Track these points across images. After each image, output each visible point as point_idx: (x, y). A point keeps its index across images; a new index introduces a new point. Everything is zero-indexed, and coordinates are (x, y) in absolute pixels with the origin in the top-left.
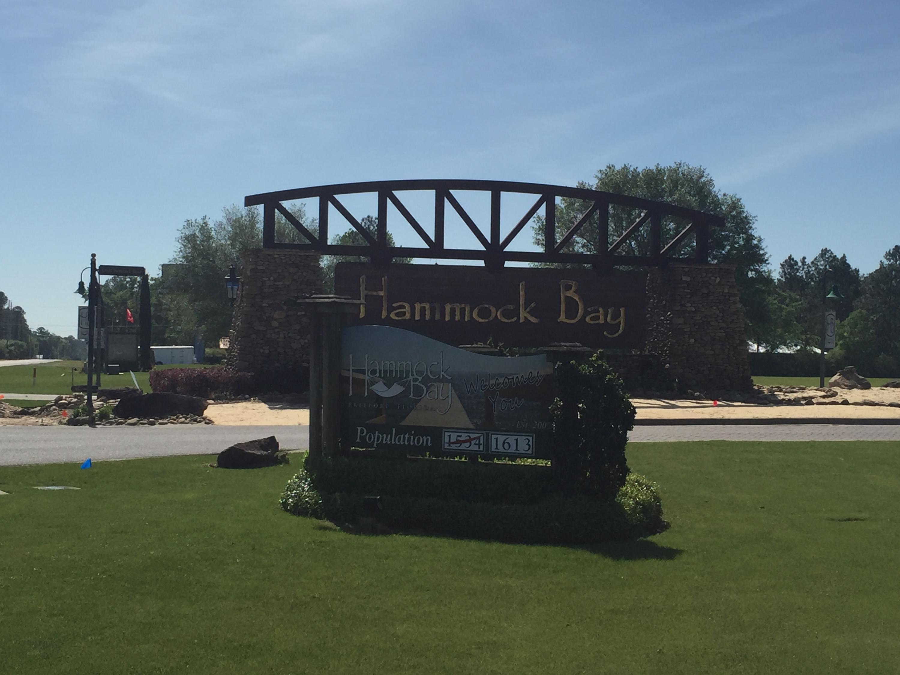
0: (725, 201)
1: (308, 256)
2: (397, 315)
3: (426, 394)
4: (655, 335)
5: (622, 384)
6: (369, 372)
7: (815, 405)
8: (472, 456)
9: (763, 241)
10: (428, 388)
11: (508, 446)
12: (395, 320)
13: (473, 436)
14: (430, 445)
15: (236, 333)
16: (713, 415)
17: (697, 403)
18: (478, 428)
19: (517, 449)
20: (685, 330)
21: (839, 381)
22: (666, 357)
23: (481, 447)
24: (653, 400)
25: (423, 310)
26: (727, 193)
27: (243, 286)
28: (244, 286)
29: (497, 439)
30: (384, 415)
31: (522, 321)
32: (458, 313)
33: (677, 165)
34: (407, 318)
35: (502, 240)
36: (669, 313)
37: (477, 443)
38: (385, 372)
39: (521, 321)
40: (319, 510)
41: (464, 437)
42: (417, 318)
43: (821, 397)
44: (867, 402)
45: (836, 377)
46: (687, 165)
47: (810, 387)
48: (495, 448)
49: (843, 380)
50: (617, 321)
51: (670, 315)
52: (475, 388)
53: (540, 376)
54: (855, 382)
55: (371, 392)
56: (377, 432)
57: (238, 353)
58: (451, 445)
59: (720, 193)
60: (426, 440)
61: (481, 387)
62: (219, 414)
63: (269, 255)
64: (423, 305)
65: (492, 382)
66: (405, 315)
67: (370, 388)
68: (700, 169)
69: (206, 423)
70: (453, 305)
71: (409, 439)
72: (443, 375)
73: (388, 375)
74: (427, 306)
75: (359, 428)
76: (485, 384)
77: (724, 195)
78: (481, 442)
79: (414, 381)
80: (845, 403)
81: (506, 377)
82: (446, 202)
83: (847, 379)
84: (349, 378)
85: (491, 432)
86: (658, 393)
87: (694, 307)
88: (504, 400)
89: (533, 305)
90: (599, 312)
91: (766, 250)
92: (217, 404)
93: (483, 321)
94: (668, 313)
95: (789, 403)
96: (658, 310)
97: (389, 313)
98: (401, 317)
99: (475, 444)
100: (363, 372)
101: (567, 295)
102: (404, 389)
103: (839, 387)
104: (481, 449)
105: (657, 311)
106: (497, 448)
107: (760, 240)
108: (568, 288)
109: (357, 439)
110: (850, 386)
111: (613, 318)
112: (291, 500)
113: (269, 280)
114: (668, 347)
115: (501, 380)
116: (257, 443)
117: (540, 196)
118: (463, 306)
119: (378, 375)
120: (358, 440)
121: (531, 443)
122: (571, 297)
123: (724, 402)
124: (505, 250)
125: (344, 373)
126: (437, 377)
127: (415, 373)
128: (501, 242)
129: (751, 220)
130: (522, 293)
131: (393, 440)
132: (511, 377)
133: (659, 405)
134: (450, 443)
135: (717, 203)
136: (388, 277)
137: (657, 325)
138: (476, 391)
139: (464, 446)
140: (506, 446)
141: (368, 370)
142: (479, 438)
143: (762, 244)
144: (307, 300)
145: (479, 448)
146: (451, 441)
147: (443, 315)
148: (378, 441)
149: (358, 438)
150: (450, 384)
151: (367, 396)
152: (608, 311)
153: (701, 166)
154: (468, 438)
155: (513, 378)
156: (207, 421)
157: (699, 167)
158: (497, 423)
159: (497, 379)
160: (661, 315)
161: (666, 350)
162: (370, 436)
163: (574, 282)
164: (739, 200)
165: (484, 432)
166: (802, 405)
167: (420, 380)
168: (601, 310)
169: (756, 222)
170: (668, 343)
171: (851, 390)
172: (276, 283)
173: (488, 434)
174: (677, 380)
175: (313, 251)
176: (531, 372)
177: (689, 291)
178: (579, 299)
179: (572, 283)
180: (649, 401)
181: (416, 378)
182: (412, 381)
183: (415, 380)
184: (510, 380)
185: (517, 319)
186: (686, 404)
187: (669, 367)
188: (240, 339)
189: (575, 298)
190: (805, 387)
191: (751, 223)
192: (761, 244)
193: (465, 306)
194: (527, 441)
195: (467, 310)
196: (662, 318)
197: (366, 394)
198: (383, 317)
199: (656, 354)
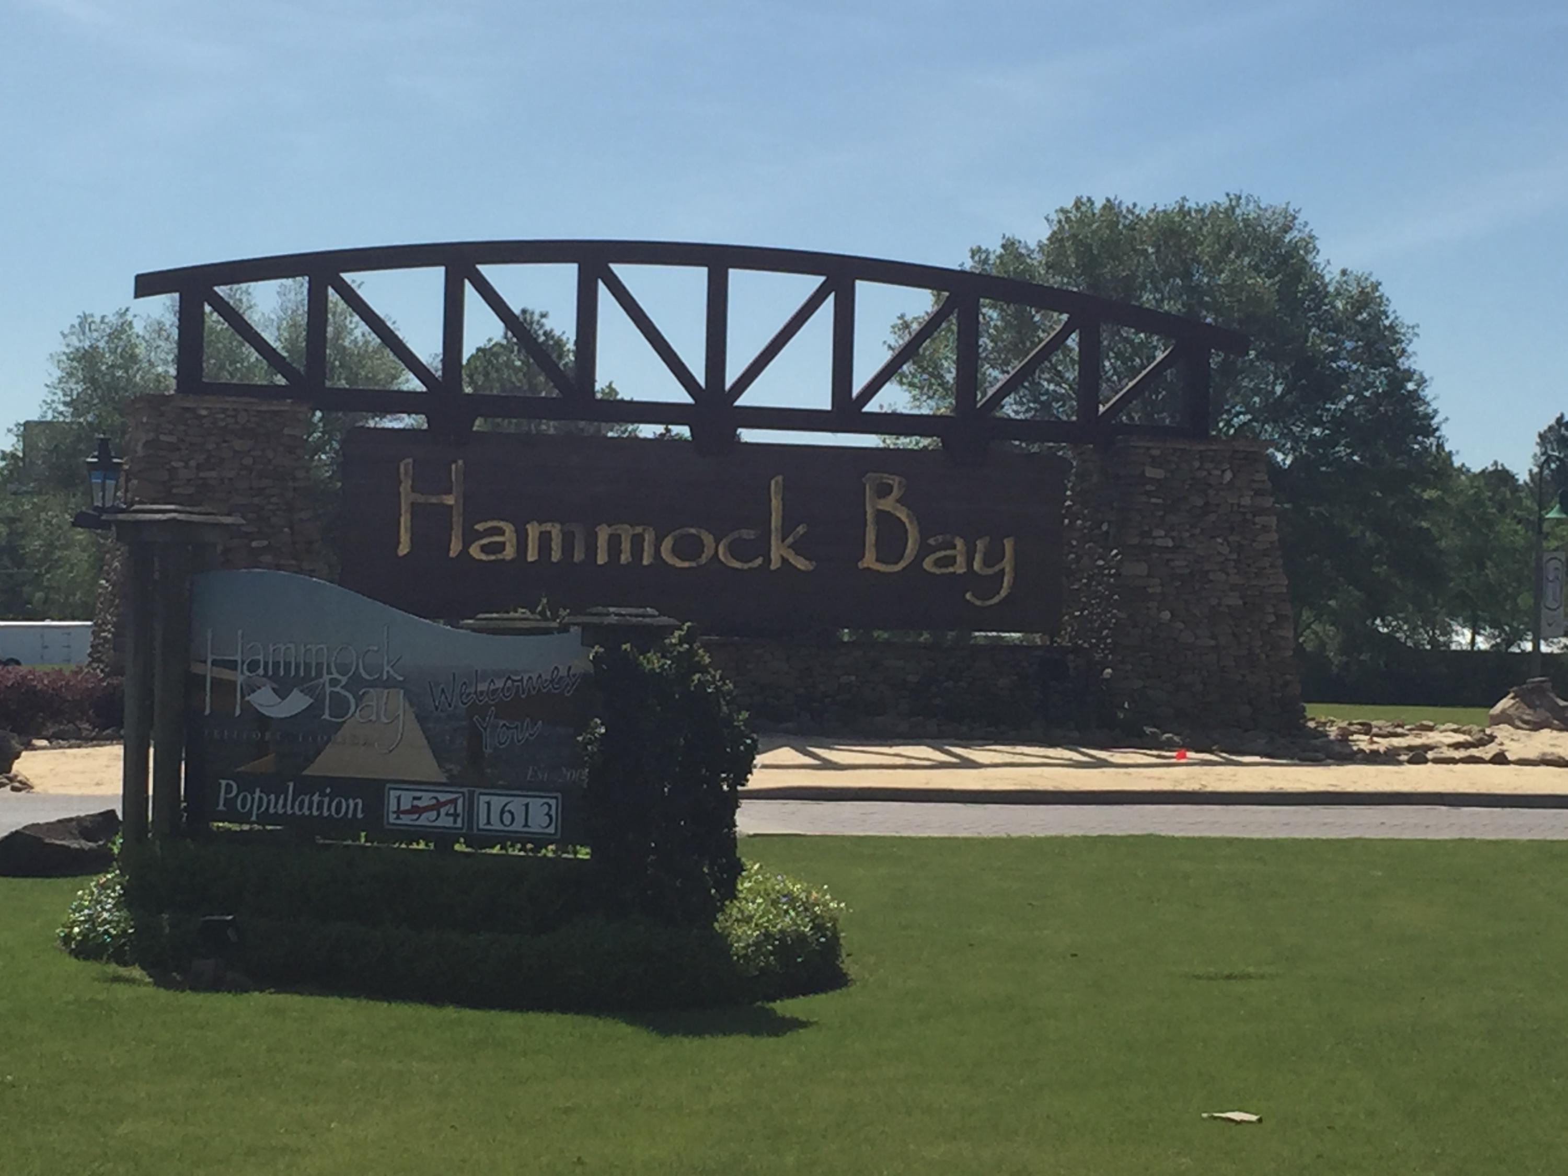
0: (1345, 286)
1: (275, 413)
2: (484, 549)
3: (355, 712)
4: (1084, 603)
5: (732, 691)
6: (245, 666)
7: (1430, 764)
8: (444, 839)
9: (1428, 383)
10: (359, 699)
11: (510, 816)
12: (481, 561)
13: (443, 798)
14: (360, 815)
15: (110, 588)
16: (1182, 784)
17: (1158, 757)
18: (453, 781)
19: (526, 825)
20: (1150, 590)
21: (1511, 712)
22: (1107, 652)
23: (459, 820)
24: (1059, 749)
25: (545, 540)
26: (1349, 270)
27: (128, 480)
28: (130, 480)
29: (488, 803)
30: (272, 756)
31: (775, 564)
32: (626, 546)
33: (1231, 200)
34: (508, 558)
35: (730, 380)
36: (1115, 552)
37: (452, 811)
38: (276, 665)
39: (773, 567)
40: (127, 948)
41: (426, 800)
42: (532, 556)
43: (1450, 746)
44: (1549, 758)
45: (1505, 703)
46: (1255, 202)
47: (1443, 724)
48: (485, 821)
49: (1520, 710)
50: (997, 568)
51: (1116, 555)
52: (449, 699)
53: (574, 676)
54: (1549, 715)
55: (248, 707)
56: (258, 790)
57: (113, 633)
58: (401, 816)
59: (1328, 268)
60: (353, 807)
61: (461, 695)
62: (52, 770)
63: (187, 409)
64: (548, 527)
65: (482, 687)
66: (504, 549)
67: (247, 698)
68: (1286, 210)
69: (14, 789)
70: (614, 527)
71: (320, 805)
72: (388, 672)
73: (282, 673)
74: (555, 530)
75: (224, 782)
76: (468, 691)
77: (1344, 272)
78: (460, 810)
79: (331, 686)
80: (1500, 759)
81: (509, 678)
82: (603, 290)
83: (1530, 707)
84: (205, 677)
85: (478, 790)
86: (1076, 734)
87: (1173, 538)
88: (504, 725)
89: (801, 529)
90: (954, 547)
91: (1434, 405)
92: (54, 748)
93: (686, 564)
94: (1112, 551)
95: (1373, 758)
96: (1091, 544)
97: (466, 545)
98: (494, 553)
99: (447, 814)
100: (232, 665)
101: (880, 507)
102: (312, 701)
103: (1509, 724)
104: (459, 824)
105: (1090, 547)
106: (489, 823)
107: (1422, 382)
108: (884, 491)
109: (218, 805)
110: (1535, 723)
111: (986, 563)
112: (76, 930)
113: (186, 466)
114: (1110, 629)
115: (499, 684)
116: (74, 823)
117: (821, 279)
118: (639, 530)
119: (261, 671)
120: (221, 807)
121: (553, 813)
122: (889, 512)
123: (1224, 755)
124: (739, 403)
125: (197, 669)
126: (376, 676)
127: (333, 670)
128: (728, 385)
129: (1404, 335)
130: (776, 503)
131: (289, 808)
132: (519, 678)
133: (1070, 760)
134: (398, 812)
135: (1318, 292)
136: (464, 463)
137: (1090, 578)
138: (450, 705)
139: (425, 819)
140: (507, 818)
141: (243, 663)
142: (454, 801)
143: (1427, 391)
144: (121, 516)
145: (455, 822)
146: (402, 808)
147: (591, 550)
148: (259, 808)
149: (221, 802)
150: (402, 692)
151: (240, 716)
152: (976, 545)
153: (1288, 203)
154: (434, 801)
155: (521, 680)
156: (17, 784)
157: (1284, 206)
158: (489, 771)
159: (492, 681)
160: (1096, 557)
161: (1107, 637)
162: (245, 798)
163: (897, 479)
164: (1376, 286)
165: (465, 790)
166: (1400, 763)
167: (343, 683)
168: (959, 543)
169: (1415, 339)
170: (1110, 619)
171: (1533, 733)
172: (202, 475)
173: (472, 794)
174: (1126, 705)
175: (289, 401)
176: (556, 668)
177: (1160, 501)
178: (908, 516)
179: (893, 480)
180: (1051, 752)
181: (335, 679)
182: (327, 685)
183: (334, 683)
184: (516, 684)
185: (764, 561)
186: (1131, 758)
187: (1111, 675)
188: (117, 601)
189: (898, 515)
190: (1431, 724)
191: (1402, 341)
192: (1423, 390)
193: (644, 530)
194: (546, 807)
195: (649, 537)
196: (1101, 563)
197: (238, 712)
198: (452, 554)
199: (1086, 645)
